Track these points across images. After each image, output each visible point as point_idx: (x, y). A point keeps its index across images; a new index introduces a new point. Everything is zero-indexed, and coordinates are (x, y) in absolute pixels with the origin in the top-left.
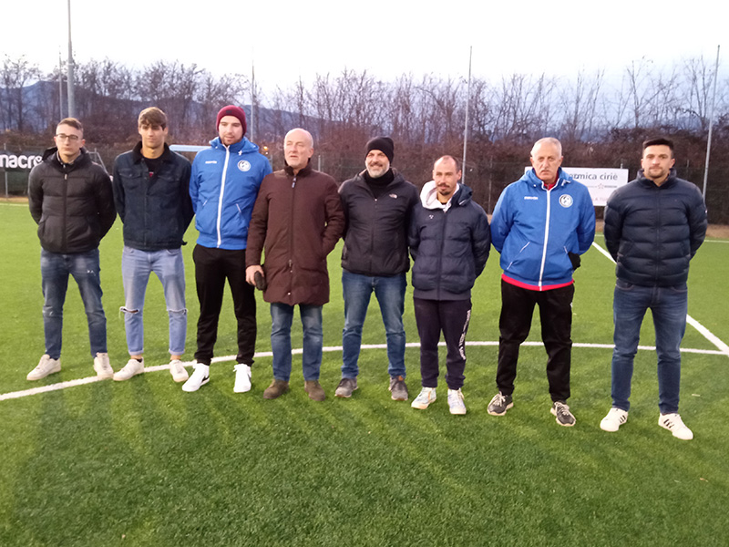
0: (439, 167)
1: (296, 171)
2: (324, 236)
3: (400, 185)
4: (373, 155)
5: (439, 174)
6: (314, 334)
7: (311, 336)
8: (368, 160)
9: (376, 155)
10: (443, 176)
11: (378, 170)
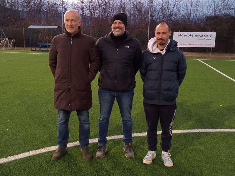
0: (158, 29)
1: (73, 35)
2: (89, 71)
3: (131, 40)
4: (116, 23)
5: (159, 33)
6: (85, 124)
7: (84, 125)
8: (113, 26)
9: (118, 23)
10: (161, 34)
11: (119, 31)
